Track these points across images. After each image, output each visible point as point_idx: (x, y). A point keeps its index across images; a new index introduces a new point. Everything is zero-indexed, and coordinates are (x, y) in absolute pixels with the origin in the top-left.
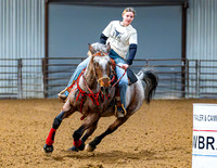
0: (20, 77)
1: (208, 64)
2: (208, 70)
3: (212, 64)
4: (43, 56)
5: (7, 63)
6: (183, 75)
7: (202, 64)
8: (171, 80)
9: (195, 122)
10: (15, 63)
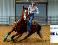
0: (10, 21)
1: (52, 17)
2: (53, 18)
3: (53, 17)
4: (15, 16)
5: (7, 17)
6: (47, 20)
7: (51, 17)
8: (44, 21)
9: (51, 29)
10: (9, 17)
